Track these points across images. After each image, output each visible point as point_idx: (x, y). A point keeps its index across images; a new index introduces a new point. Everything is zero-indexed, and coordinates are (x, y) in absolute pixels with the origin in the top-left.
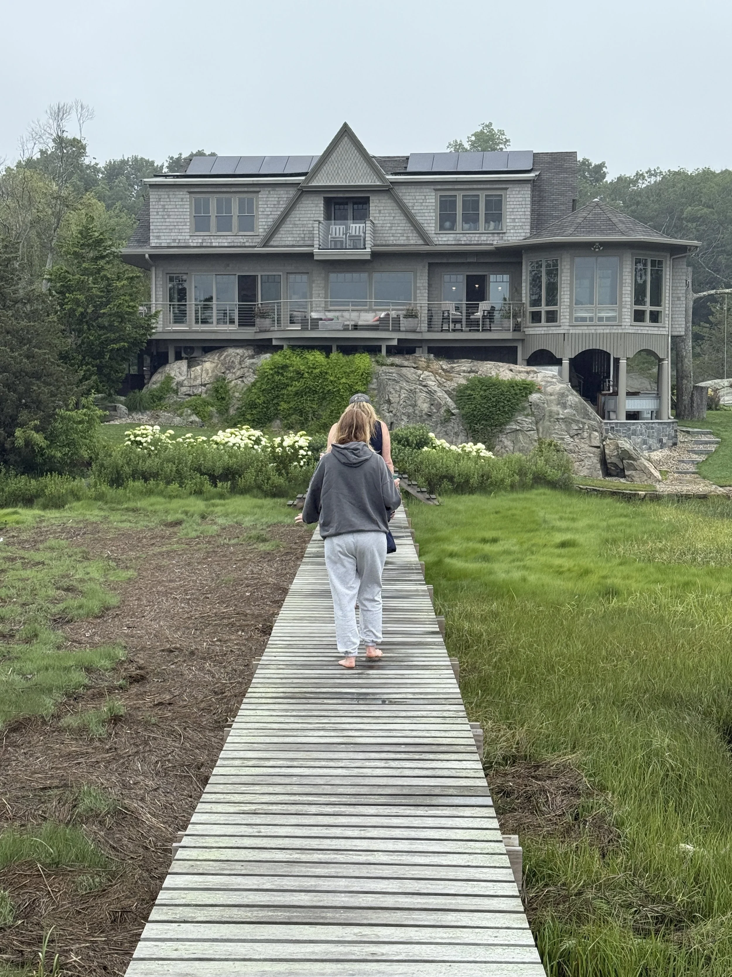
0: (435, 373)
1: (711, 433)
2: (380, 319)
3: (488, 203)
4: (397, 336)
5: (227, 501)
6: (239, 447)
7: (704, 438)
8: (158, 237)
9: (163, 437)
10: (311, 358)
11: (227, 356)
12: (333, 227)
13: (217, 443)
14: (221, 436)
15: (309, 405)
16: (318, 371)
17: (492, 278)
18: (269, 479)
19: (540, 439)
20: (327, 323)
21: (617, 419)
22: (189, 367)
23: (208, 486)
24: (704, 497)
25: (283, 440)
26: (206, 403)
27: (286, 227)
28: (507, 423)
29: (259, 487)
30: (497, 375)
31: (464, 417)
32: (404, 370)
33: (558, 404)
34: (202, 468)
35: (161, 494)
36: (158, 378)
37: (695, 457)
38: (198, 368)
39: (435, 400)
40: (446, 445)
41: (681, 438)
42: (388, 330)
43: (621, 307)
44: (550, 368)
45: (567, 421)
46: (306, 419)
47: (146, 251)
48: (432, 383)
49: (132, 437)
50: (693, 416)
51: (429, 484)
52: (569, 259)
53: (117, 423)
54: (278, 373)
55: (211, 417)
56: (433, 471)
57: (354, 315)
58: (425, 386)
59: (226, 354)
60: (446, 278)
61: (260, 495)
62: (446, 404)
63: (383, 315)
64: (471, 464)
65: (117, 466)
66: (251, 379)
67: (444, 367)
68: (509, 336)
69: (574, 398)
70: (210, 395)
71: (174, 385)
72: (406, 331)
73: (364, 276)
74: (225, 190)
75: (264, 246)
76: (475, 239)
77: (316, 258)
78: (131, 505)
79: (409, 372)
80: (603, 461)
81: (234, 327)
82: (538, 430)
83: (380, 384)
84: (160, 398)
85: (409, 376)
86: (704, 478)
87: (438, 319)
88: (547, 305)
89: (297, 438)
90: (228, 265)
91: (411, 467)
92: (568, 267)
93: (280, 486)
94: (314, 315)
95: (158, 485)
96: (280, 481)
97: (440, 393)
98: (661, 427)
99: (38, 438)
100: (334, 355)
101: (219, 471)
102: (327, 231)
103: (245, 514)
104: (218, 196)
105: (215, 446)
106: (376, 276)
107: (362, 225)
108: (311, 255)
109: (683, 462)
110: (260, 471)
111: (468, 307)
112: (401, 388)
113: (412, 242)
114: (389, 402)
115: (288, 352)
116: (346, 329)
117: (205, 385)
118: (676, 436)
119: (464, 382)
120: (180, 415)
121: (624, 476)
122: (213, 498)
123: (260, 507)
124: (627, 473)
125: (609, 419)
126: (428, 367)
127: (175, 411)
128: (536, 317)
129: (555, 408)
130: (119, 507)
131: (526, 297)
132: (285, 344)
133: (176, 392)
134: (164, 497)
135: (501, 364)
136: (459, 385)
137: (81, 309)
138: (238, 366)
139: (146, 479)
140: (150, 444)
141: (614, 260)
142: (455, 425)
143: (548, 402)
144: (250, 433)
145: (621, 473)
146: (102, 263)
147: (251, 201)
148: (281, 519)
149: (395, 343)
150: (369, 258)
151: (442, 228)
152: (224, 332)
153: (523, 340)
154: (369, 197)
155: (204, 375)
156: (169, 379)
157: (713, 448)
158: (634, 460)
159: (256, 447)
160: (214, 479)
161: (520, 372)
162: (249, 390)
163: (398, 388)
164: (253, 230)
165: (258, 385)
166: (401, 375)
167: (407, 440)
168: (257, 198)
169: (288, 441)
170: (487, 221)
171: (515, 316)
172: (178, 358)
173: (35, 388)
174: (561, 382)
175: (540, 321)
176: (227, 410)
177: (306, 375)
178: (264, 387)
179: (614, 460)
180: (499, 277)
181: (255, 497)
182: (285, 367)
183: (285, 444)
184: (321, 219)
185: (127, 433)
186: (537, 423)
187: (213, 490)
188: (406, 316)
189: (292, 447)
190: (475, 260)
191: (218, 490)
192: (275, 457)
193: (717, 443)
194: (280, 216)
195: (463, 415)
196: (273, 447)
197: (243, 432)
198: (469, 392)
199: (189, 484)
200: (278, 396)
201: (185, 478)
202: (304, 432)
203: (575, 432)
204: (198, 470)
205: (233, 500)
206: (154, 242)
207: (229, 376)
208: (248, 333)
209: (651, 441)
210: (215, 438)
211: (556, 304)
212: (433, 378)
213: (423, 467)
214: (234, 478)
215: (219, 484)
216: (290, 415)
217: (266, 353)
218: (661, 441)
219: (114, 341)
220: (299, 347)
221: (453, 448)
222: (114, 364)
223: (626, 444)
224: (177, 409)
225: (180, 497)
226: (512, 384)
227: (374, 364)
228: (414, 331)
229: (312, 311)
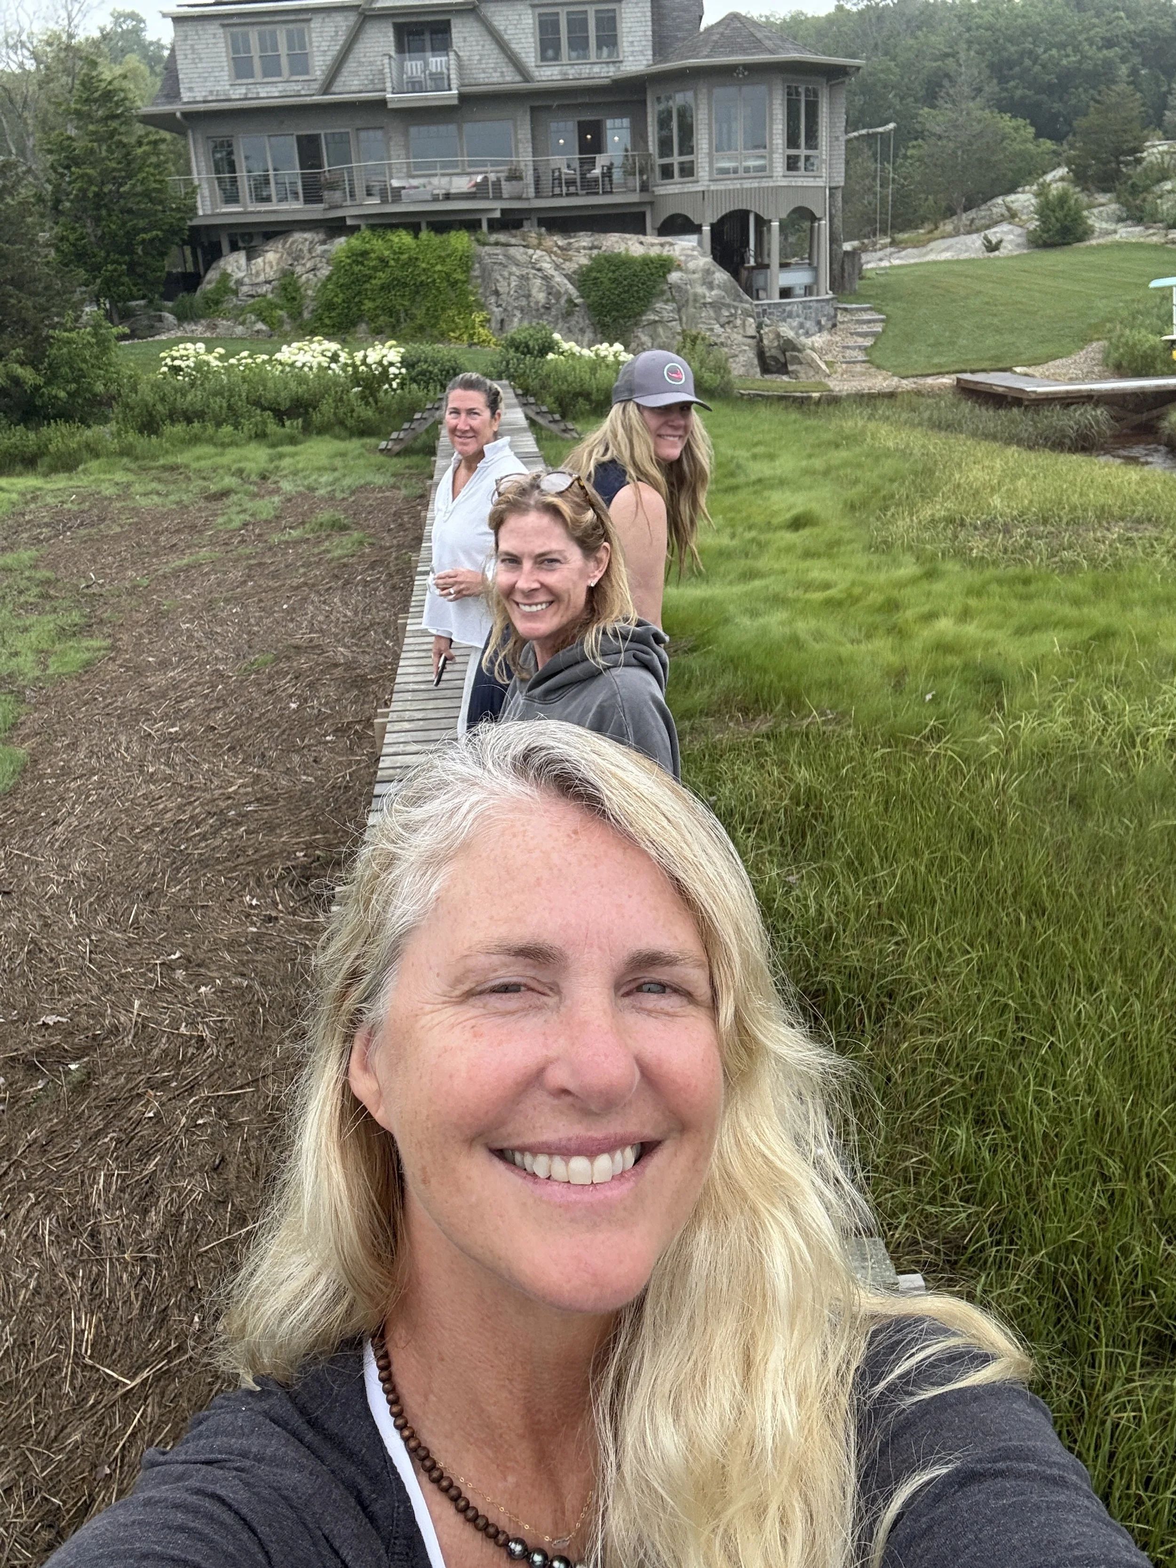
0: (550, 252)
1: (870, 309)
2: (477, 185)
3: (598, 21)
4: (498, 205)
5: (300, 448)
6: (311, 368)
7: (866, 316)
8: (190, 89)
9: (210, 358)
10: (396, 240)
11: (293, 243)
12: (408, 64)
13: (281, 363)
14: (289, 353)
15: (400, 303)
16: (405, 256)
17: (609, 123)
18: (353, 411)
19: (684, 331)
20: (412, 192)
21: (768, 298)
22: (249, 259)
23: (272, 427)
24: (891, 395)
25: (365, 357)
26: (273, 306)
27: (351, 65)
28: (642, 313)
29: (342, 423)
30: (627, 250)
31: (589, 307)
32: (512, 251)
33: (704, 284)
34: (263, 400)
35: (211, 441)
36: (212, 275)
37: (861, 341)
38: (260, 260)
39: (552, 287)
40: (576, 349)
41: (840, 318)
42: (487, 198)
43: (771, 153)
44: (687, 237)
45: (716, 306)
46: (398, 321)
47: (177, 108)
48: (547, 266)
49: (168, 361)
50: (844, 288)
51: (560, 405)
52: (705, 91)
53: (163, 337)
54: (358, 263)
55: (281, 322)
56: (564, 387)
57: (445, 181)
58: (539, 270)
59: (291, 240)
60: (553, 126)
61: (344, 434)
62: (566, 292)
63: (479, 178)
64: (610, 374)
65: (146, 405)
66: (325, 271)
67: (560, 243)
68: (635, 198)
69: (721, 276)
70: (278, 295)
71: (232, 284)
72: (511, 199)
73: (452, 128)
74: (267, 19)
75: (324, 94)
76: (585, 71)
77: (390, 106)
78: (170, 460)
79: (517, 252)
80: (761, 354)
81: (298, 205)
82: (680, 319)
83: (483, 269)
84: (217, 303)
85: (519, 257)
86: (878, 367)
87: (546, 182)
88: (681, 153)
89: (385, 351)
90: (282, 122)
91: (534, 384)
92: (705, 101)
93: (368, 420)
94: (395, 183)
95: (205, 428)
96: (368, 413)
97: (559, 279)
98: (819, 305)
99: (26, 374)
100: (424, 235)
101: (285, 405)
102: (401, 69)
103: (321, 469)
104: (258, 28)
105: (280, 368)
106: (467, 127)
107: (444, 59)
108: (383, 102)
109: (848, 347)
110: (341, 400)
111: (582, 162)
112: (510, 274)
113: (508, 79)
114: (497, 293)
115: (367, 233)
116: (435, 199)
117: (269, 282)
118: (836, 316)
119: (585, 261)
120: (243, 323)
121: (787, 373)
122: (280, 443)
123: (343, 455)
124: (790, 368)
125: (758, 299)
126: (540, 244)
127: (236, 318)
128: (667, 172)
129: (701, 290)
130: (153, 464)
131: (653, 147)
132: (362, 223)
133: (236, 293)
134: (215, 445)
135: (627, 236)
136: (581, 267)
137: (94, 188)
138: (308, 256)
139: (189, 421)
140: (193, 369)
141: (761, 89)
142: (579, 319)
143: (691, 282)
144: (323, 347)
145: (782, 369)
146: (114, 124)
147: (301, 33)
148: (369, 477)
149: (497, 215)
150: (455, 102)
151: (544, 58)
152: (286, 212)
153: (651, 203)
154: (449, 21)
155: (268, 269)
156: (226, 276)
157: (878, 328)
158: (799, 351)
159: (333, 366)
160: (280, 415)
161: (653, 245)
162: (324, 285)
163: (506, 274)
164: (307, 73)
165: (334, 278)
166: (508, 257)
167: (527, 346)
168: (309, 28)
169: (373, 356)
170: (599, 47)
171: (641, 173)
172: (234, 248)
173: (13, 301)
174: (703, 255)
175: (672, 177)
176: (300, 314)
177: (392, 263)
178: (341, 281)
179: (774, 352)
180: (618, 122)
181: (337, 437)
182: (365, 254)
183: (369, 360)
184: (393, 53)
185: (162, 355)
186: (679, 310)
187: (280, 430)
188: (509, 179)
189: (380, 363)
190: (587, 100)
191: (287, 430)
192: (356, 379)
193: (882, 321)
194: (340, 51)
195: (589, 306)
196: (355, 367)
197: (315, 346)
198: (594, 274)
199: (248, 426)
200: (359, 293)
201: (242, 416)
202: (394, 342)
203: (725, 320)
204: (257, 403)
205: (308, 444)
206: (186, 96)
207: (299, 269)
208: (316, 211)
209: (808, 324)
210: (278, 356)
211: (692, 153)
212: (548, 259)
213: (551, 382)
214: (307, 412)
215: (288, 423)
216: (377, 316)
217: (340, 236)
218: (819, 323)
219: (144, 230)
220: (381, 225)
221: (586, 352)
222: (149, 260)
223: (787, 331)
224: (238, 315)
225: (237, 445)
226: (646, 262)
227: (474, 245)
228: (519, 198)
229: (391, 178)
